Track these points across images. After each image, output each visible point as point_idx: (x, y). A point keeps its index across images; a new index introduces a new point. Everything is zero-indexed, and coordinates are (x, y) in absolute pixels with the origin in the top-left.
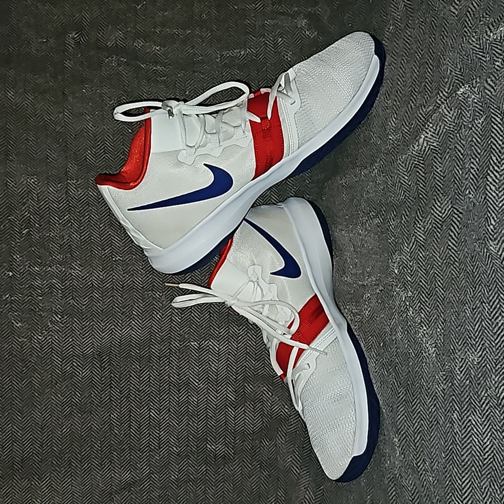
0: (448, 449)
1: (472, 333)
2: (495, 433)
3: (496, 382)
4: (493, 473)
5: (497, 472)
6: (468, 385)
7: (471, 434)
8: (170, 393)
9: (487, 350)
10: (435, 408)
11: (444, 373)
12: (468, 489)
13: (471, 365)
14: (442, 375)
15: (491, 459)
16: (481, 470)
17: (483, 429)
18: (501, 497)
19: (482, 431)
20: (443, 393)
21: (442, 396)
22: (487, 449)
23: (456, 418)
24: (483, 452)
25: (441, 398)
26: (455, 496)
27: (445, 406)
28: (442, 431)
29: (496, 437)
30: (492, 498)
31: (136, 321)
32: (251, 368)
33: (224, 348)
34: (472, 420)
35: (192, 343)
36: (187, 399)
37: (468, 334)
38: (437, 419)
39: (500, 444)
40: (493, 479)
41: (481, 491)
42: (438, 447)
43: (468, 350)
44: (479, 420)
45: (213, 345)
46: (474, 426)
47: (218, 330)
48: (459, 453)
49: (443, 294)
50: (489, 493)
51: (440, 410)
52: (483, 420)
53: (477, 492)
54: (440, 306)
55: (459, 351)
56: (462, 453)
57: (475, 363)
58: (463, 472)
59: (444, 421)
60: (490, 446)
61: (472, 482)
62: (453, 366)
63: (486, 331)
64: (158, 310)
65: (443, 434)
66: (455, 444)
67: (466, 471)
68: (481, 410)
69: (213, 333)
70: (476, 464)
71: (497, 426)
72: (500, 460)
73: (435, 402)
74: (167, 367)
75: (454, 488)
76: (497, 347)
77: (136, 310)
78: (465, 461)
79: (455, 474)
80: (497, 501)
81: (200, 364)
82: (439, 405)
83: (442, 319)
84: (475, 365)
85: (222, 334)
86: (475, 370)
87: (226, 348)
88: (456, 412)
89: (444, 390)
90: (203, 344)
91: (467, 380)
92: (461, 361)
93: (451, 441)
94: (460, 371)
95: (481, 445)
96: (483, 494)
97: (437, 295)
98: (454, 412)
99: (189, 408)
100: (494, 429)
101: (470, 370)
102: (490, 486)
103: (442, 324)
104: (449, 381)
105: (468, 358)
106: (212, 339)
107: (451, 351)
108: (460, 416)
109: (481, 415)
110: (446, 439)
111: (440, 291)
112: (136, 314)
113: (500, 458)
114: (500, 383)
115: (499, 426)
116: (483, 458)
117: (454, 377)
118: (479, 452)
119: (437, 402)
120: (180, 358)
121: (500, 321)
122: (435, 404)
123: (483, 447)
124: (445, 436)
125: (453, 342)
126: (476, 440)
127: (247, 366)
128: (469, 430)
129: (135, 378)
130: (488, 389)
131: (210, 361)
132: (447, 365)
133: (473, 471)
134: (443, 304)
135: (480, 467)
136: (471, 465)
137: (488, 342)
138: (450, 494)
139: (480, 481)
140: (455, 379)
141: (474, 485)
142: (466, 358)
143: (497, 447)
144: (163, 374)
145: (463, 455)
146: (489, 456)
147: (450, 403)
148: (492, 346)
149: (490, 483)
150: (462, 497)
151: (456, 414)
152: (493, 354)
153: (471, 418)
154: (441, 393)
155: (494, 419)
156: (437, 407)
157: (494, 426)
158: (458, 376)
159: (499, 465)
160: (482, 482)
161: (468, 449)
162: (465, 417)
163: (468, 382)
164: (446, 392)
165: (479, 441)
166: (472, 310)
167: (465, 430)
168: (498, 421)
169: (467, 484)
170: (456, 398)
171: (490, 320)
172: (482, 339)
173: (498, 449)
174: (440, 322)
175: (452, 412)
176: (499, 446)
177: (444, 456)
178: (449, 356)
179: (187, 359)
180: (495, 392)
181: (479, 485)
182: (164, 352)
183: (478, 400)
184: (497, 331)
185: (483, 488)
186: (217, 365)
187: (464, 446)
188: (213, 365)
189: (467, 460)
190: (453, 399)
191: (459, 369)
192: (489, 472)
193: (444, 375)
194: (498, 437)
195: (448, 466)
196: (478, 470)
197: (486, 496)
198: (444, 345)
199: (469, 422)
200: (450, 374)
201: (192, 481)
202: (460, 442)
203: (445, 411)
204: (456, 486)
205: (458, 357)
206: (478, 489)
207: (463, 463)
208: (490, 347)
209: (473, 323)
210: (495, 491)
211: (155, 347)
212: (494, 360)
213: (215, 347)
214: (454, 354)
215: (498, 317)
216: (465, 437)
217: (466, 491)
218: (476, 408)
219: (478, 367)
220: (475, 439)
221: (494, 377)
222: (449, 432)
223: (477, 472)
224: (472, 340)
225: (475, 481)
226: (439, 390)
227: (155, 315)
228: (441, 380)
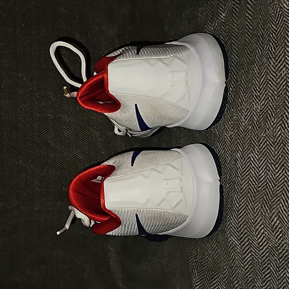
0: (232, 181)
1: (258, 86)
2: (270, 166)
3: (274, 124)
4: (265, 197)
5: (268, 196)
6: (250, 129)
7: (249, 168)
8: (34, 149)
9: (270, 98)
10: (224, 150)
11: (232, 122)
12: (243, 210)
13: (255, 113)
14: (230, 124)
15: (264, 186)
16: (255, 196)
17: (259, 163)
18: (271, 216)
19: (258, 165)
20: (230, 138)
21: (229, 141)
22: (261, 179)
23: (239, 157)
24: (257, 182)
25: (229, 142)
26: (233, 216)
27: (232, 148)
28: (228, 168)
29: (270, 169)
30: (262, 217)
31: (4, 93)
32: (93, 137)
33: (73, 120)
34: (251, 157)
35: (49, 115)
36: (47, 154)
37: (254, 87)
38: (225, 159)
39: (273, 174)
40: (264, 202)
41: (253, 211)
42: (225, 180)
43: (253, 100)
44: (257, 156)
45: (64, 117)
46: (252, 161)
47: (68, 107)
48: (239, 183)
49: (237, 59)
50: (260, 213)
51: (228, 152)
52: (260, 156)
53: (250, 213)
54: (234, 70)
55: (245, 103)
56: (241, 183)
57: (258, 111)
58: (241, 197)
59: (230, 160)
60: (264, 176)
61: (247, 205)
62: (240, 116)
63: (270, 82)
64: (21, 87)
65: (229, 170)
66: (237, 176)
67: (243, 197)
68: (259, 148)
69: (65, 109)
70: (251, 191)
71: (272, 160)
72: (271, 187)
73: (224, 146)
74: (30, 131)
75: (233, 210)
76: (278, 95)
77: (3, 85)
78: (243, 189)
79: (235, 199)
80: (266, 219)
81: (55, 130)
82: (226, 148)
83: (234, 80)
84: (258, 112)
85: (70, 110)
86: (258, 116)
87: (74, 120)
88: (239, 151)
89: (231, 136)
90: (57, 116)
91: (250, 125)
92: (247, 111)
93: (235, 174)
94: (245, 119)
95: (257, 176)
96: (255, 214)
97: (232, 61)
98: (238, 152)
99: (48, 161)
100: (269, 163)
101: (253, 117)
102: (262, 207)
103: (234, 84)
104: (236, 128)
105: (253, 107)
106: (64, 114)
107: (239, 104)
108: (242, 155)
109: (258, 152)
110: (231, 174)
111: (235, 57)
112: (4, 88)
113: (272, 185)
114: (278, 124)
115: (273, 160)
116: (257, 186)
117: (240, 124)
118: (255, 182)
119: (225, 146)
120: (40, 125)
121: (283, 72)
122: (224, 148)
123: (258, 178)
124: (230, 172)
125: (241, 97)
126: (253, 173)
127: (90, 135)
128: (248, 165)
129: (6, 136)
130: (267, 130)
131: (62, 129)
132: (235, 116)
133: (249, 197)
134: (237, 68)
135: (254, 194)
136: (247, 192)
137: (271, 91)
138: (230, 214)
139: (253, 204)
140: (241, 126)
141: (248, 207)
142: (251, 107)
143: (270, 177)
144: (28, 135)
145: (242, 184)
146: (262, 184)
147: (235, 146)
148: (274, 95)
149: (262, 205)
150: (238, 217)
151: (239, 153)
152: (274, 101)
153: (251, 156)
154: (229, 138)
155: (269, 154)
156: (225, 150)
157: (269, 160)
158: (243, 124)
159: (270, 191)
160: (255, 204)
161: (246, 180)
162: (246, 155)
163: (250, 127)
164: (233, 137)
165: (255, 173)
166: (259, 67)
167: (245, 165)
168: (273, 156)
169: (243, 206)
170: (240, 141)
171: (275, 73)
172: (266, 90)
173: (271, 178)
174: (233, 82)
175: (237, 152)
176: (272, 176)
177: (228, 187)
178: (237, 108)
179: (46, 126)
180: (272, 132)
181: (252, 207)
182: (27, 119)
183: (257, 141)
184: (280, 81)
185: (256, 209)
186: (68, 132)
187: (243, 177)
188: (65, 132)
189: (244, 188)
190: (238, 142)
191: (244, 118)
192: (261, 196)
193: (232, 124)
194: (272, 169)
195: (230, 193)
196: (252, 196)
197: (257, 216)
198: (234, 100)
199: (248, 159)
200: (237, 122)
201: (50, 212)
202: (241, 175)
203: (232, 152)
204: (234, 208)
205: (244, 108)
206: (251, 209)
207: (242, 191)
208: (272, 96)
209: (259, 78)
210: (265, 211)
211: (20, 116)
212: (275, 106)
213: (66, 119)
214: (241, 106)
215: (282, 69)
216: (244, 171)
217: (242, 212)
218: (255, 147)
219: (261, 113)
220: (252, 171)
221: (273, 119)
222: (233, 168)
223: (252, 197)
224: (257, 92)
225: (249, 204)
226: (228, 136)
227: (19, 90)
228: (229, 128)
